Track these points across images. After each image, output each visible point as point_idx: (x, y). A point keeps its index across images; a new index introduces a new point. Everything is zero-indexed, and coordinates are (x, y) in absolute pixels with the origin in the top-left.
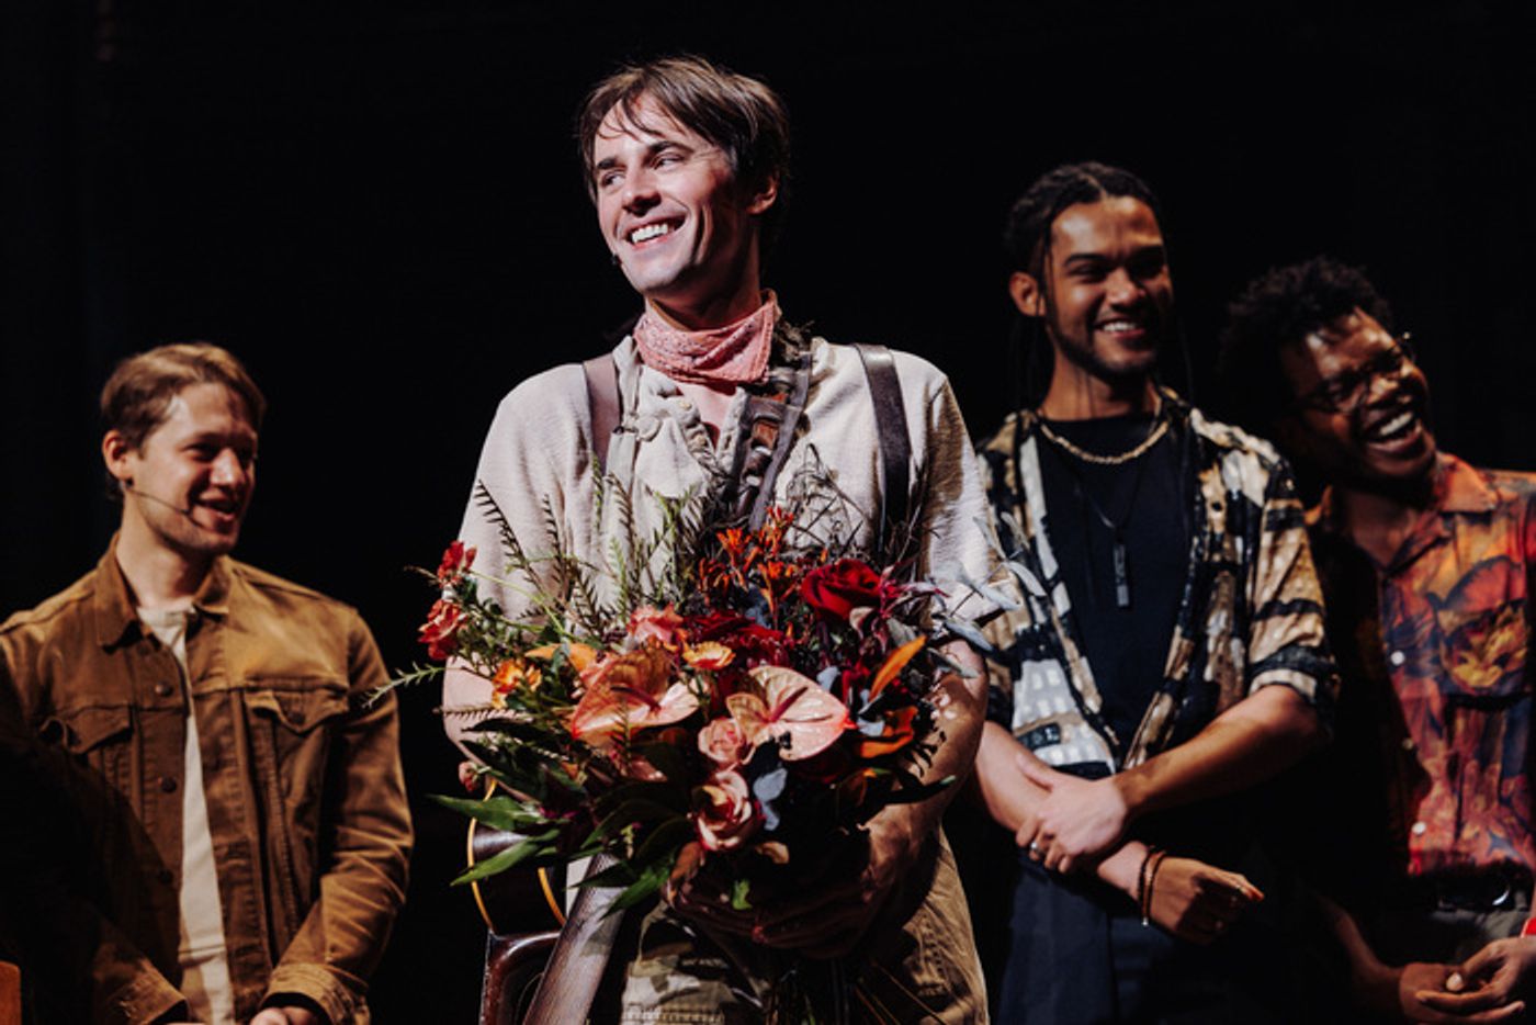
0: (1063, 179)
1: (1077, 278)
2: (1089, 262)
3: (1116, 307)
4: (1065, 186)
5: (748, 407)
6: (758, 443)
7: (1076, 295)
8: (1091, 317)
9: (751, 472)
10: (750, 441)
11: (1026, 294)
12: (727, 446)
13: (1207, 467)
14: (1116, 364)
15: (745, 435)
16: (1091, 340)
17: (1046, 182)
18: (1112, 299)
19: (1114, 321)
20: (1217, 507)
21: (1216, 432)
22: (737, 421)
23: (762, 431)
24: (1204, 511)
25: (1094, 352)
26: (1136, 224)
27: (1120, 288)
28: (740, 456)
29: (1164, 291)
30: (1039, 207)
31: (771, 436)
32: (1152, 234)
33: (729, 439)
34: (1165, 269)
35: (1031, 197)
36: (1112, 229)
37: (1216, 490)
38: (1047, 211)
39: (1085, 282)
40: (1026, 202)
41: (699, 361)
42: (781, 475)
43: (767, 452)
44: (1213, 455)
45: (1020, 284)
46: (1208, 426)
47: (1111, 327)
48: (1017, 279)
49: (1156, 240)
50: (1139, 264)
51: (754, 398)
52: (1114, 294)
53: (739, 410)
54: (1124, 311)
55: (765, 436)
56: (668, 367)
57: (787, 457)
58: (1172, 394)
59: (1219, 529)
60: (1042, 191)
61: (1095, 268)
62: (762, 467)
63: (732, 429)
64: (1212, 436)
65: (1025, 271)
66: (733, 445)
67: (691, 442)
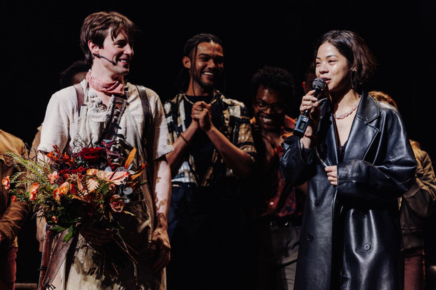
0: (202, 36)
1: (201, 60)
2: (205, 56)
3: (209, 68)
4: (202, 37)
5: (115, 100)
6: (117, 108)
7: (199, 64)
8: (202, 70)
9: (115, 115)
10: (115, 108)
11: (187, 62)
12: (109, 108)
13: (225, 109)
14: (206, 83)
15: (114, 106)
16: (201, 75)
17: (197, 36)
18: (209, 66)
19: (208, 72)
20: (227, 120)
21: (228, 101)
22: (112, 103)
23: (118, 105)
24: (224, 121)
25: (201, 79)
26: (218, 50)
27: (211, 64)
28: (113, 111)
29: (221, 67)
30: (195, 41)
31: (120, 107)
32: (221, 53)
33: (110, 107)
34: (223, 63)
35: (193, 39)
36: (212, 50)
37: (227, 116)
38: (197, 42)
39: (203, 61)
40: (192, 40)
41: (108, 89)
42: (122, 117)
43: (119, 110)
44: (226, 106)
45: (186, 59)
46: (226, 99)
47: (206, 73)
48: (185, 58)
49: (222, 55)
50: (217, 59)
51: (116, 98)
52: (209, 65)
53: (113, 100)
54: (210, 70)
55: (119, 107)
56: (100, 90)
57: (123, 113)
58: (218, 91)
59: (227, 125)
60: (196, 38)
61: (206, 58)
62: (118, 114)
63: (111, 104)
64: (227, 102)
65: (187, 56)
66: (111, 108)
67: (100, 107)
